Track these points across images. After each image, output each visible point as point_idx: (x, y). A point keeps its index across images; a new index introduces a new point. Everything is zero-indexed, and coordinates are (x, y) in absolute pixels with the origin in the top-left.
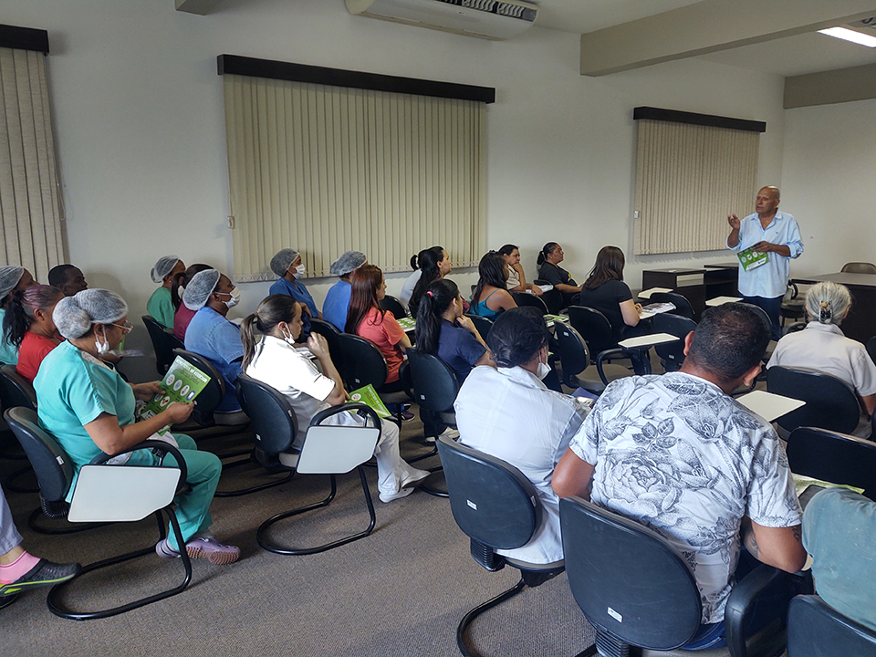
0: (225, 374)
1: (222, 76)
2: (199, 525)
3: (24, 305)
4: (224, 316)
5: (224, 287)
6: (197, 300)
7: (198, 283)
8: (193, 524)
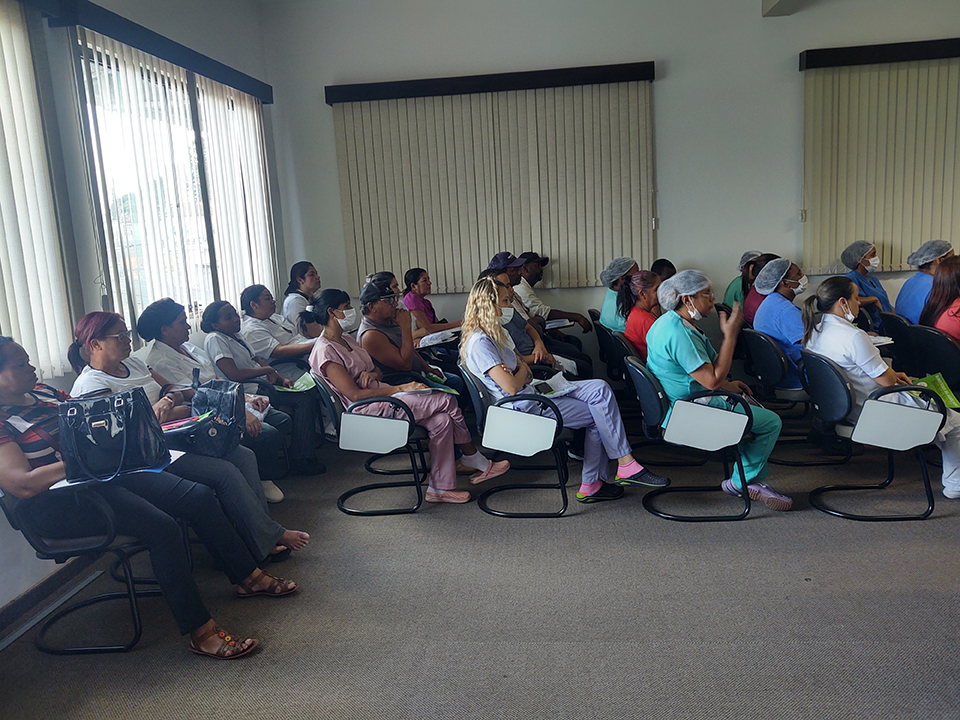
0: (788, 353)
1: (803, 72)
2: (759, 471)
3: (632, 287)
4: (791, 301)
5: (793, 275)
6: (767, 286)
7: (770, 270)
8: (753, 470)
